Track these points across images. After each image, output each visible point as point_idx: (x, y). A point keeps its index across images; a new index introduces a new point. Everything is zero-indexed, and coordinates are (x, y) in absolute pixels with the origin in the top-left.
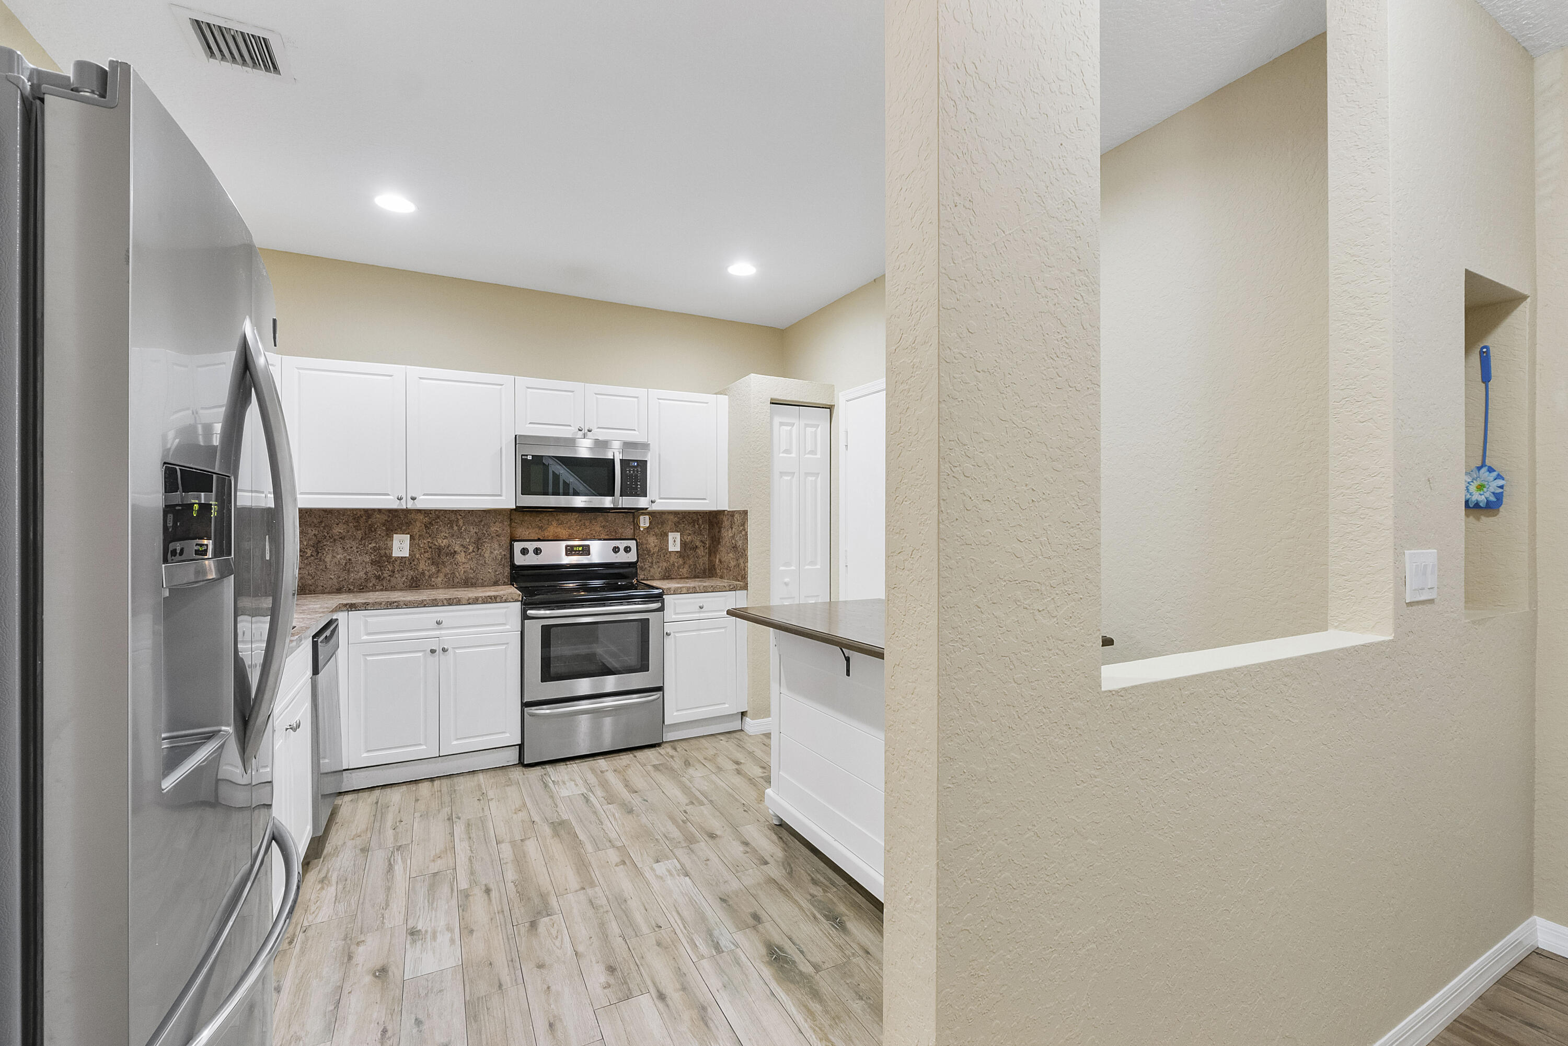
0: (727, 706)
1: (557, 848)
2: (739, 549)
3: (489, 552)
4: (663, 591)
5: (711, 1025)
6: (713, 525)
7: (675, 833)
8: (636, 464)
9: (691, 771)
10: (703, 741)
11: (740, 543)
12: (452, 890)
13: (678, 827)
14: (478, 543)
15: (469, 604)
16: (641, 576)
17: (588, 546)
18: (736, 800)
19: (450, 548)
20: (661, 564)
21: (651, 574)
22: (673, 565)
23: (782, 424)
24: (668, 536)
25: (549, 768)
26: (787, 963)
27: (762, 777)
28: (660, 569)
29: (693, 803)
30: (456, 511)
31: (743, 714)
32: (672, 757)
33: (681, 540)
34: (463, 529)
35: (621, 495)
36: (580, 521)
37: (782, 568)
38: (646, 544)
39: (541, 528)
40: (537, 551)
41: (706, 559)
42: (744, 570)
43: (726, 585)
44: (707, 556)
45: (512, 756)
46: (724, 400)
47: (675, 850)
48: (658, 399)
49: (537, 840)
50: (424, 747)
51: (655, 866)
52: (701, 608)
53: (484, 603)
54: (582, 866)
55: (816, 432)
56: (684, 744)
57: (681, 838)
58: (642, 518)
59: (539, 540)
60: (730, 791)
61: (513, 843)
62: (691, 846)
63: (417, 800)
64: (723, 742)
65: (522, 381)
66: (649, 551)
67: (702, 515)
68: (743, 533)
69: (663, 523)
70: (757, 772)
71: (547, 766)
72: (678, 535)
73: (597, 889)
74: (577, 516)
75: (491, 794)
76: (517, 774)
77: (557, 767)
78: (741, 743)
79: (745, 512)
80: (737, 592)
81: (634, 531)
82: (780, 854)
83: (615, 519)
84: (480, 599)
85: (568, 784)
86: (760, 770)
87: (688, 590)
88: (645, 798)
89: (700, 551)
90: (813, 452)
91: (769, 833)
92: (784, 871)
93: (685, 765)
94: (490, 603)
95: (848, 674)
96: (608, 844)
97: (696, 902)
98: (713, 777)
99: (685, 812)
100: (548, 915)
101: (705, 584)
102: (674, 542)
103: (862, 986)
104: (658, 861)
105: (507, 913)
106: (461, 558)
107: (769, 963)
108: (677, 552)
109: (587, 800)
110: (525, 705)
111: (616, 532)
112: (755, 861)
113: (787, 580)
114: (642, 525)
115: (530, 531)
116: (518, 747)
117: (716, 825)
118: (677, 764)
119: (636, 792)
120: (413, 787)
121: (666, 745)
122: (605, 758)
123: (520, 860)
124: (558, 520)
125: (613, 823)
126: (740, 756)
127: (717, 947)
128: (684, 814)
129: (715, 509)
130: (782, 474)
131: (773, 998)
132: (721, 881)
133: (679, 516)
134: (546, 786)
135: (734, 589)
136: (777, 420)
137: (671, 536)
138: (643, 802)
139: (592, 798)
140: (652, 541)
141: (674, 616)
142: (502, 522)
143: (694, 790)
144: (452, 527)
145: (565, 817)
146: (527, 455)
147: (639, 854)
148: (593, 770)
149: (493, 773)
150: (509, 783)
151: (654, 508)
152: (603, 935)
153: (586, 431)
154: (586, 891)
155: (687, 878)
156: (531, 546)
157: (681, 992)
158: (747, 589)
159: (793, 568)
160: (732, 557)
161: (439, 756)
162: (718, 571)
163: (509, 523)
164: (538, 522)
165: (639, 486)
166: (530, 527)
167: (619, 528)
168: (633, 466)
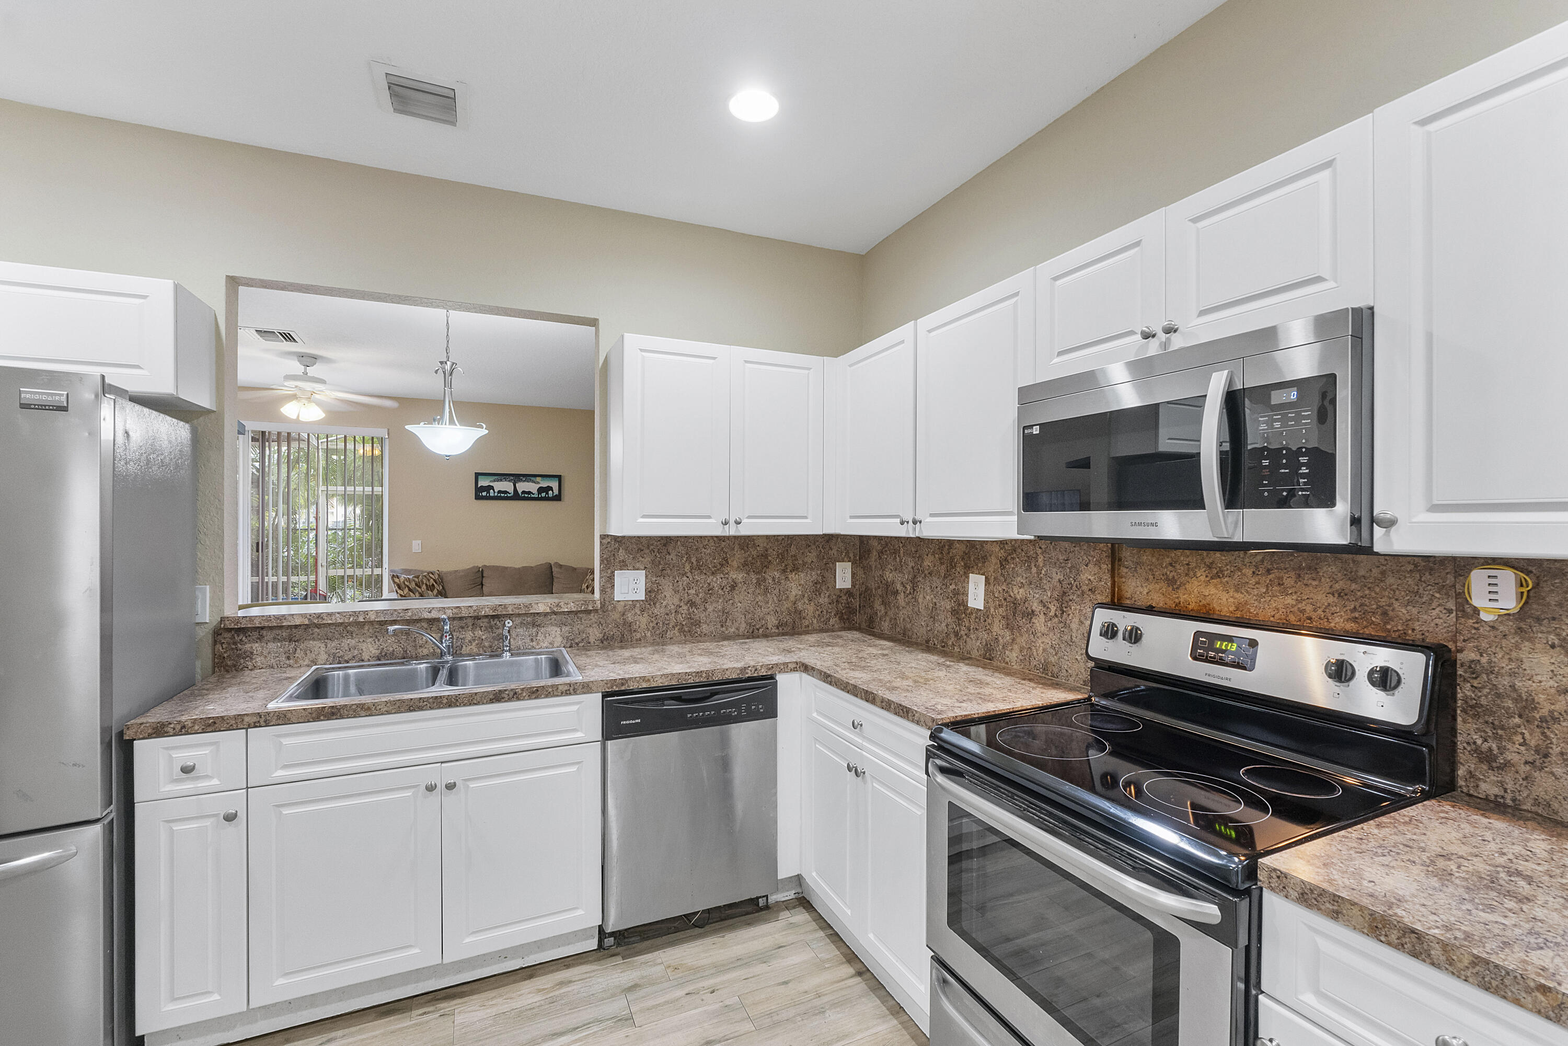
8: (1293, 395)
17: (1253, 643)
19: (1027, 605)
34: (1043, 572)
36: (1269, 571)
38: (1512, 674)
39: (1171, 582)
40: (1134, 636)
58: (1479, 575)
65: (1046, 269)
66: (1528, 703)
81: (1459, 619)
83: (1383, 573)
111: (1385, 613)
114: (1482, 601)
115: (1151, 587)
142: (1098, 563)
146: (1031, 427)
156: (1130, 622)
163: (1110, 566)
164: (1166, 567)
165: (1304, 470)
166: (1151, 577)
167: (1396, 604)
168: (1282, 406)
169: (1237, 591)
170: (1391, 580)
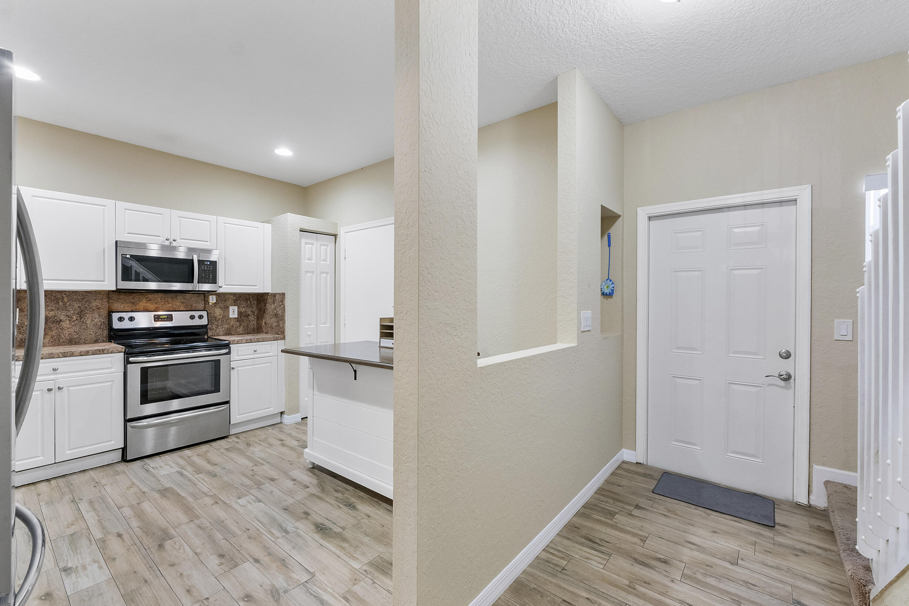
0: (272, 409)
1: (166, 504)
2: (279, 316)
3: (90, 320)
4: (230, 342)
5: (289, 566)
6: (260, 302)
7: (248, 482)
8: (209, 263)
9: (252, 448)
10: (257, 431)
11: (280, 312)
12: (90, 541)
13: (249, 479)
14: (81, 314)
15: (81, 355)
16: (210, 334)
17: (171, 315)
18: (284, 459)
19: (56, 318)
20: (224, 326)
21: (217, 332)
22: (233, 326)
23: (306, 243)
24: (229, 308)
25: (146, 460)
26: (327, 530)
27: (298, 446)
28: (223, 329)
29: (256, 465)
30: (61, 291)
31: (282, 413)
32: (237, 443)
33: (238, 311)
34: (68, 304)
35: (198, 283)
37: (306, 327)
38: (214, 314)
39: (133, 304)
40: (131, 319)
41: (255, 322)
42: (283, 328)
43: (271, 337)
44: (256, 321)
45: (118, 456)
46: (268, 226)
47: (250, 491)
48: (224, 223)
49: (150, 501)
50: (41, 458)
51: (239, 501)
52: (255, 351)
53: (94, 354)
54: (188, 509)
55: (326, 249)
56: (244, 435)
57: (253, 484)
58: (210, 297)
59: (132, 311)
60: (280, 455)
61: (131, 506)
62: (260, 487)
63: (39, 495)
64: (270, 430)
65: (121, 205)
66: (216, 318)
67: (252, 295)
68: (282, 306)
69: (225, 300)
70: (295, 443)
71: (145, 460)
72: (236, 308)
73: (202, 519)
74: (162, 295)
75: (103, 482)
76: (123, 467)
77: (153, 459)
78: (282, 430)
79: (284, 294)
80: (278, 341)
81: (205, 305)
82: (315, 481)
83: (191, 298)
84: (91, 352)
85: (165, 468)
86: (297, 442)
87: (246, 341)
88: (224, 467)
89: (251, 318)
90: (325, 260)
91: (307, 472)
92: (319, 489)
93: (247, 445)
94: (99, 354)
95: (355, 379)
96: (203, 495)
97: (268, 513)
98: (268, 450)
99: (253, 470)
100: (170, 539)
101: (257, 337)
102: (233, 312)
103: (368, 531)
104: (240, 498)
105: (139, 544)
106: (66, 324)
107: (317, 532)
108: (236, 318)
109: (182, 474)
110: (127, 421)
111: (191, 306)
112: (301, 487)
113: (309, 333)
114: (211, 301)
115: (125, 305)
116: (121, 450)
117: (274, 474)
118: (242, 446)
119: (216, 465)
120: (32, 488)
121: (232, 436)
122: (188, 449)
123: (140, 515)
124: (147, 298)
125: (204, 483)
126: (283, 437)
127: (286, 531)
128: (252, 471)
129: (263, 292)
130: (306, 272)
131: (322, 547)
132: (282, 501)
133: (237, 296)
134: (147, 471)
135: (277, 339)
136: (303, 241)
137: (231, 308)
138: (222, 469)
139: (185, 473)
140: (218, 312)
141: (237, 357)
142: (102, 299)
143: (256, 458)
144: (58, 303)
145: (168, 486)
146: (126, 255)
147: (226, 497)
148: (182, 457)
149: (101, 469)
150: (117, 473)
151: (221, 291)
152: (212, 541)
153: (172, 240)
154: (195, 522)
155: (261, 503)
156: (126, 315)
157: (268, 557)
158: (285, 339)
159: (313, 326)
160: (274, 320)
161: (55, 463)
162: (264, 329)
163: (107, 300)
164: (131, 299)
165: (211, 277)
166: (125, 302)
167: (193, 304)
168: (206, 265)
169: (156, 304)
170: (192, 299)
